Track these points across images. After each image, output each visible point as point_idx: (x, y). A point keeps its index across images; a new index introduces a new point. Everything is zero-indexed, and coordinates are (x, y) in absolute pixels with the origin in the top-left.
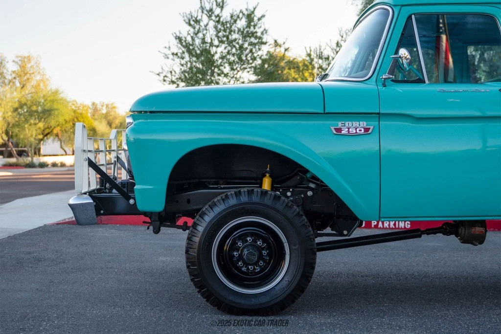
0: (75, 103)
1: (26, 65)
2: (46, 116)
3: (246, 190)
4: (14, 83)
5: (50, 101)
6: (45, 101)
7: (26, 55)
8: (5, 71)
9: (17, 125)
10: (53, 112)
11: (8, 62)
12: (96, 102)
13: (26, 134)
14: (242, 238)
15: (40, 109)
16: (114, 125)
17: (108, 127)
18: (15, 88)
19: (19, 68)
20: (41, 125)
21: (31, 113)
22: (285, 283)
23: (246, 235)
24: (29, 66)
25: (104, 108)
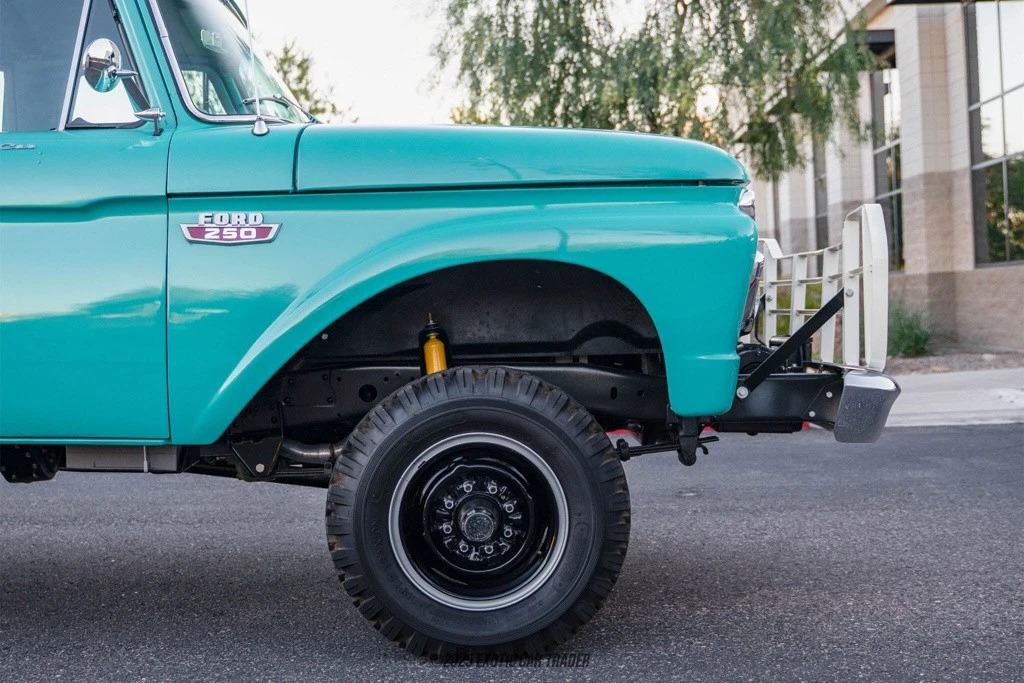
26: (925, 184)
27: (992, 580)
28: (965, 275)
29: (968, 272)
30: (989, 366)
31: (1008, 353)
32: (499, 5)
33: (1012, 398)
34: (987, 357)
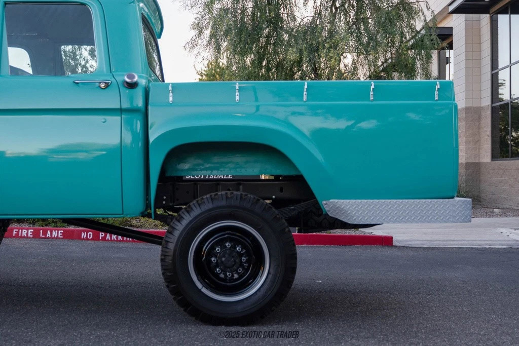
26: (465, 113)
27: (488, 340)
28: (486, 164)
29: (488, 163)
30: (497, 215)
31: (508, 209)
32: (233, 3)
33: (508, 234)
34: (496, 210)
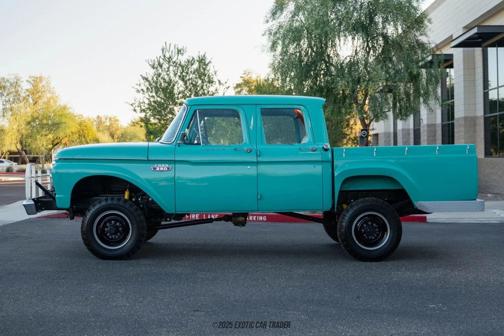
0: (81, 117)
1: (38, 84)
2: (55, 129)
3: (110, 198)
4: (27, 99)
5: (59, 115)
6: (54, 115)
7: (38, 75)
8: (20, 89)
9: (30, 136)
10: (61, 125)
11: (22, 82)
12: (101, 116)
13: (38, 144)
14: (110, 221)
15: (50, 122)
16: (116, 136)
17: (110, 137)
18: (28, 103)
19: (32, 87)
20: (50, 136)
21: (42, 126)
22: (129, 244)
23: (112, 220)
24: (41, 85)
25: (108, 121)
26: (464, 121)
30: (490, 200)
31: (498, 194)
33: (499, 213)
34: (489, 195)
